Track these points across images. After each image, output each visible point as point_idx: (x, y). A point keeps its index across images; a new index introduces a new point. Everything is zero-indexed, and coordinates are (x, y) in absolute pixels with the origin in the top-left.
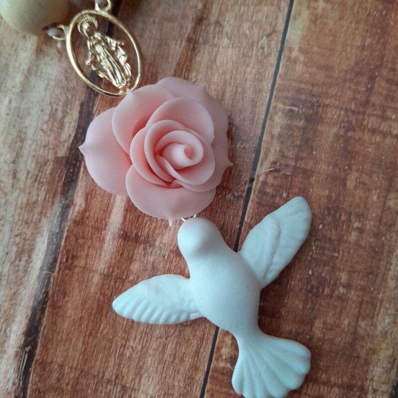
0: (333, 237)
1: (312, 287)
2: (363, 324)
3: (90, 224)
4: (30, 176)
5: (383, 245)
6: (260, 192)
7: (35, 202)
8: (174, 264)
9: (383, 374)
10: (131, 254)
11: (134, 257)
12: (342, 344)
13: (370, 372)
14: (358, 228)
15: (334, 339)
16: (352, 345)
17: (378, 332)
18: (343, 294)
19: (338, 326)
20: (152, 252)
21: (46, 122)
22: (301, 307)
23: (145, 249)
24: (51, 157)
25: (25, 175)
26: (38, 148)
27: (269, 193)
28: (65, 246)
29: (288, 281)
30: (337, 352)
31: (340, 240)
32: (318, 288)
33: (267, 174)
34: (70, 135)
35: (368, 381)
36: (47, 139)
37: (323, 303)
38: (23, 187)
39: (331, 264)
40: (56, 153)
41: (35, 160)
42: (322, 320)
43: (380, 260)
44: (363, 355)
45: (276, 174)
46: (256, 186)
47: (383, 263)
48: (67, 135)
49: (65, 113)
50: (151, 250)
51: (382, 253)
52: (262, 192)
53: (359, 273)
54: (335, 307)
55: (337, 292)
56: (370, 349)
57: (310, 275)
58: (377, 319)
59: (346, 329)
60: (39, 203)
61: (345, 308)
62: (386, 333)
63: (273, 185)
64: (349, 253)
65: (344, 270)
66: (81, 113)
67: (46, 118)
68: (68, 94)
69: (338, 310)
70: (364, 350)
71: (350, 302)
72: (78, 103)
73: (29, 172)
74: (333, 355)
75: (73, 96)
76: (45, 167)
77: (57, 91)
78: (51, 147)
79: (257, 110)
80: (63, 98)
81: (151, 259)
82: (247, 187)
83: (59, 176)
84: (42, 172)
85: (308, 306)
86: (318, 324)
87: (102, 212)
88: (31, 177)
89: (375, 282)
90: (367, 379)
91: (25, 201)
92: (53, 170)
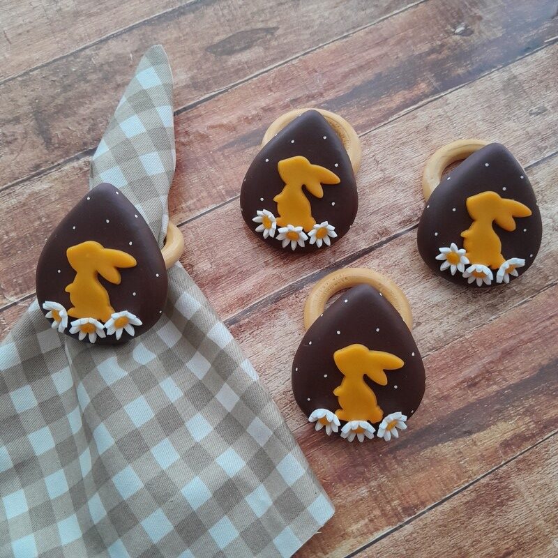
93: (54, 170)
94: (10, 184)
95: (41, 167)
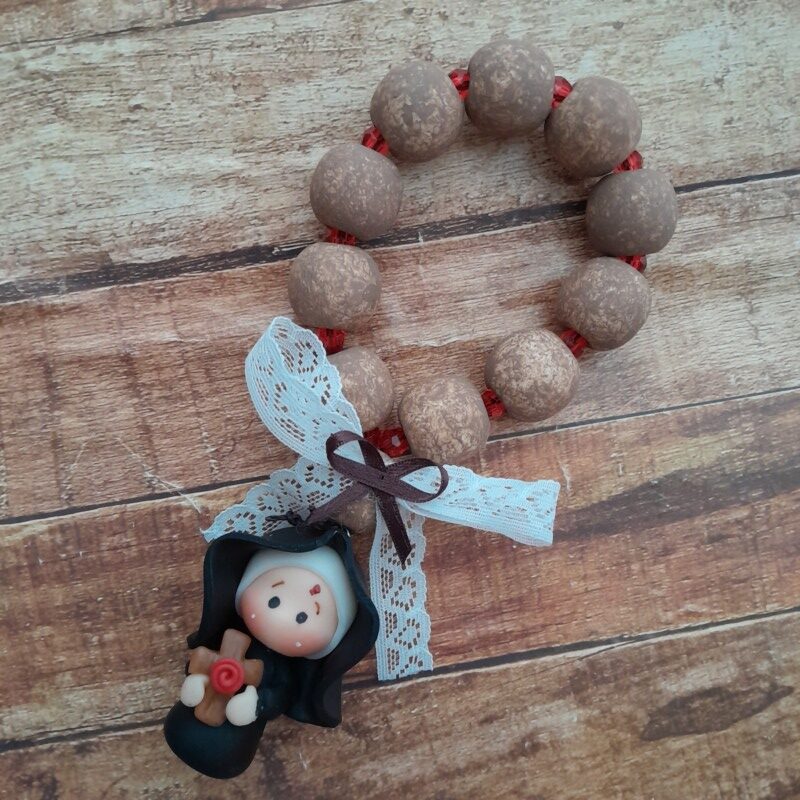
0: (149, 607)
1: (85, 607)
2: (68, 677)
3: (46, 325)
4: (70, 231)
5: (164, 662)
6: (168, 508)
7: (43, 251)
8: (41, 443)
9: (22, 722)
10: (32, 387)
11: (30, 392)
12: (36, 664)
13: (18, 707)
14: (170, 629)
15: (37, 652)
16: (41, 675)
17: (66, 697)
18: (91, 643)
19: (54, 652)
20: (44, 411)
21: (143, 224)
22: (58, 604)
23: (44, 401)
24: (105, 246)
25: (69, 225)
26: (108, 227)
27: (169, 519)
28: (8, 307)
29: (80, 579)
30: (25, 663)
31: (149, 616)
32: (86, 614)
33: (191, 507)
34: (140, 258)
35: (8, 710)
36: (124, 233)
37: (73, 625)
38: (54, 228)
39: (118, 617)
40: (113, 250)
41: (92, 229)
42: (53, 632)
43: (146, 666)
44: (34, 692)
45: (195, 517)
46: (172, 501)
47: (143, 670)
48: (140, 255)
49: (164, 242)
50: (46, 408)
51: (154, 665)
52: (168, 511)
53: (122, 650)
54: (73, 640)
55: (90, 635)
56: (44, 696)
57: (96, 600)
58: (80, 690)
59: (54, 662)
60: (44, 256)
61: (77, 651)
62: (69, 706)
63: (182, 518)
64: (139, 630)
65: (117, 633)
66: (173, 260)
67: (149, 222)
68: (188, 235)
69: (72, 645)
70: (40, 691)
71: (85, 654)
72: (183, 252)
73: (74, 228)
74: (20, 659)
75: (189, 242)
76: (89, 245)
77: (186, 222)
78: (116, 242)
79: (261, 466)
80: (180, 232)
81: (35, 413)
82: (168, 490)
83: (87, 265)
84: (82, 243)
85: (62, 612)
86: (47, 630)
87: (66, 332)
88: (70, 234)
89: (119, 670)
90: (10, 707)
91: (39, 237)
92: (90, 256)
93: (52, 735)
94: (142, 731)
95: (75, 747)
